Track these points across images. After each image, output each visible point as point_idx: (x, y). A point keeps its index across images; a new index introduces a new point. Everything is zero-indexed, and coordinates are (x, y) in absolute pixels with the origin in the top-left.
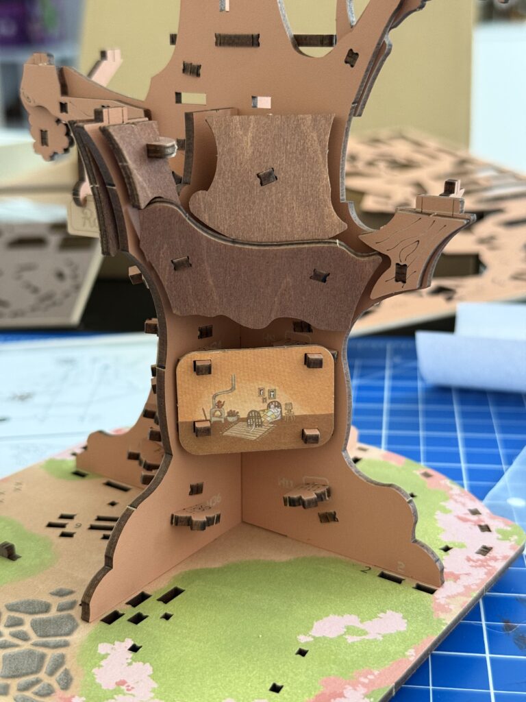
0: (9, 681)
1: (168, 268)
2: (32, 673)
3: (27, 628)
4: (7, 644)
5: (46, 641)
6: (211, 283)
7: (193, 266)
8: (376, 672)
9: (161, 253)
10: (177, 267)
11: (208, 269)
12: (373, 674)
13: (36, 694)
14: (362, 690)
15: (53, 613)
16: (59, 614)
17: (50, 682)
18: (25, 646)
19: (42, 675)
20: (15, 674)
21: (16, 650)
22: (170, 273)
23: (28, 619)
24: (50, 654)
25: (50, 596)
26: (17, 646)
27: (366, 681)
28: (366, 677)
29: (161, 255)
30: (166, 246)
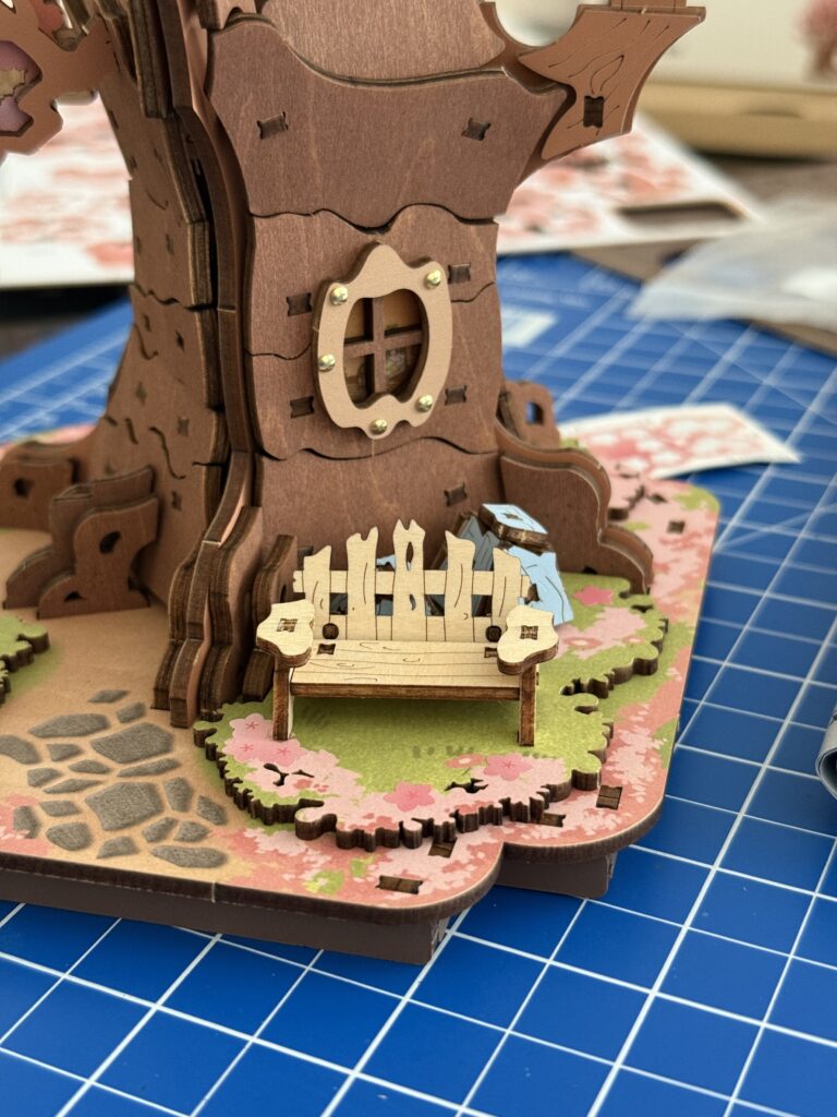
0: (126, 833)
1: (250, 135)
2: (152, 814)
3: (90, 755)
4: (78, 784)
5: (139, 767)
6: (314, 155)
7: (291, 127)
8: (646, 706)
9: (243, 108)
10: (265, 130)
11: (313, 131)
12: (644, 709)
13: (182, 840)
14: (645, 732)
15: (117, 728)
16: (129, 726)
17: (191, 820)
18: (111, 781)
19: (170, 812)
20: (125, 822)
21: (100, 788)
22: (252, 145)
23: (83, 743)
24: (160, 782)
25: (93, 705)
26: (97, 783)
27: (640, 719)
28: (637, 715)
29: (243, 114)
30: (251, 96)
